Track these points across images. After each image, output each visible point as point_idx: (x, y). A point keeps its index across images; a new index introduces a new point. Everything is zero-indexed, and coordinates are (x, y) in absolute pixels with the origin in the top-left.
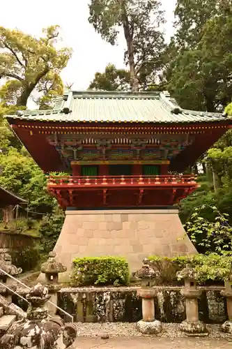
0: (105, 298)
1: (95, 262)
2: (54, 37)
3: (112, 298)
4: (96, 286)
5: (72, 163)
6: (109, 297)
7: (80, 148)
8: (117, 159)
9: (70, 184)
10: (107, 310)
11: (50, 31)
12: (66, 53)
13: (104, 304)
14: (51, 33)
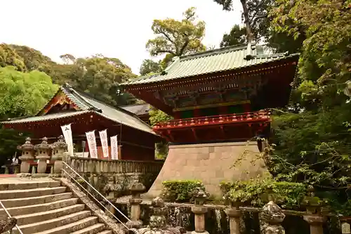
0: (176, 211)
1: (176, 184)
2: (191, 16)
3: (181, 212)
4: (177, 202)
5: (174, 110)
6: (179, 211)
7: (177, 99)
8: (207, 104)
9: (169, 126)
10: (178, 220)
11: (188, 12)
12: (201, 26)
13: (175, 216)
14: (189, 14)
